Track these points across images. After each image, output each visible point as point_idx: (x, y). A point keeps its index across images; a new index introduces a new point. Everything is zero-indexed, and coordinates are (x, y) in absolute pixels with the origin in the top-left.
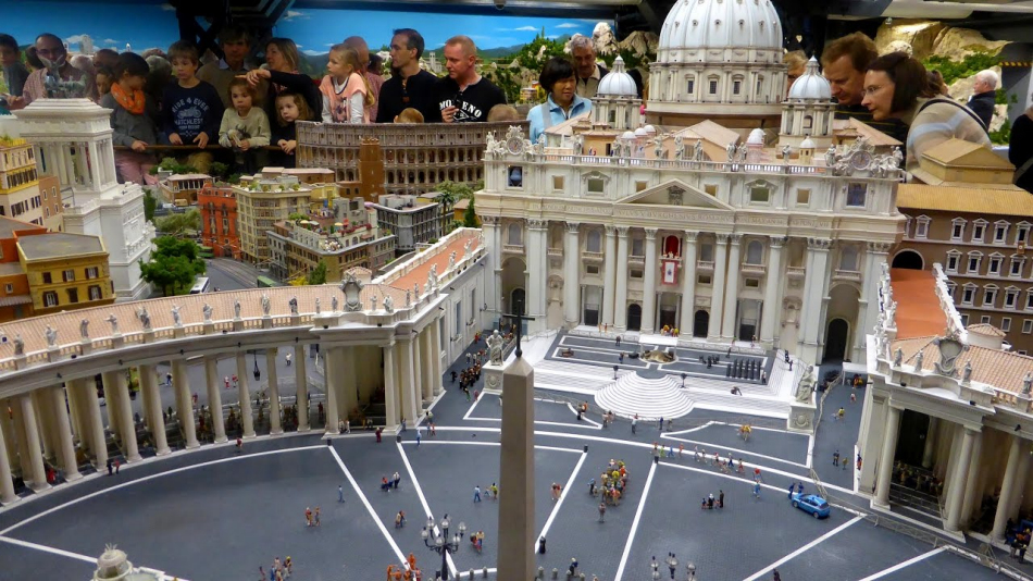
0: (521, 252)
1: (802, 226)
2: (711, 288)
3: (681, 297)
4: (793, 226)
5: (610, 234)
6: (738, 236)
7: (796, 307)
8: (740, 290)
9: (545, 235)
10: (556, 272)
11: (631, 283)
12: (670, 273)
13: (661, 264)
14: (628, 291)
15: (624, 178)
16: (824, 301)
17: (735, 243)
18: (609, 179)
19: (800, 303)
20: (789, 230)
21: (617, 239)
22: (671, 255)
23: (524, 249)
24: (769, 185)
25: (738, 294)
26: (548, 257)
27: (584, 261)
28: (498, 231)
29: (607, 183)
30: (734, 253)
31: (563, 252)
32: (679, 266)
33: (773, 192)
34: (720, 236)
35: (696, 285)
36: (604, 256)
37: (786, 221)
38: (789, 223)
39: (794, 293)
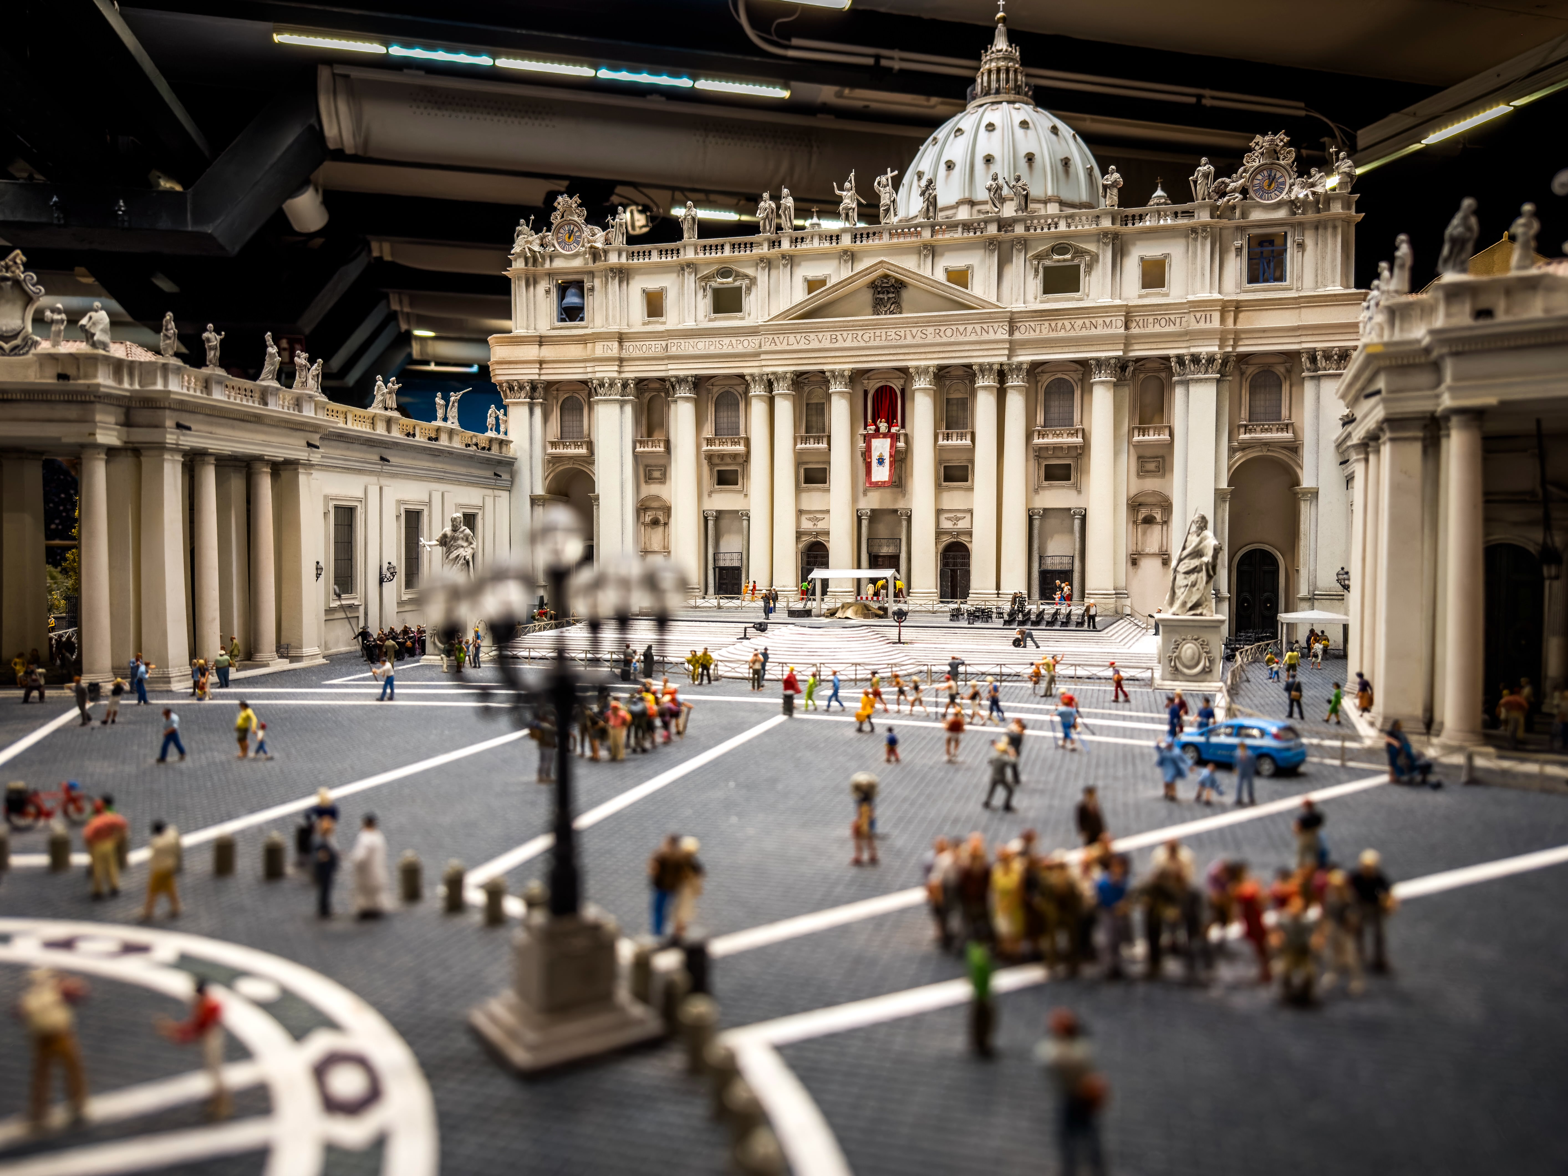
0: (583, 451)
1: (1157, 329)
2: (971, 489)
3: (909, 519)
4: (1135, 330)
5: (757, 390)
6: (1019, 366)
7: (1158, 517)
8: (1034, 490)
9: (628, 409)
10: (654, 489)
11: (805, 496)
12: (881, 461)
13: (862, 445)
14: (800, 512)
15: (782, 274)
16: (1219, 495)
17: (1014, 381)
18: (753, 281)
19: (1166, 506)
20: (1128, 341)
21: (771, 402)
22: (883, 426)
23: (590, 445)
24: (1080, 253)
25: (1028, 499)
26: (636, 456)
27: (710, 457)
28: (538, 411)
29: (749, 289)
30: (1015, 403)
31: (668, 443)
32: (901, 444)
33: (1090, 267)
34: (982, 369)
35: (939, 488)
36: (747, 442)
37: (1120, 322)
38: (1127, 328)
39: (1151, 484)
